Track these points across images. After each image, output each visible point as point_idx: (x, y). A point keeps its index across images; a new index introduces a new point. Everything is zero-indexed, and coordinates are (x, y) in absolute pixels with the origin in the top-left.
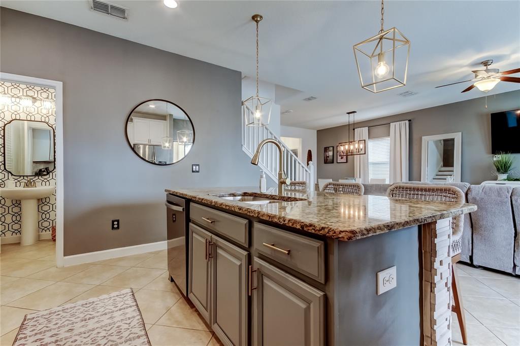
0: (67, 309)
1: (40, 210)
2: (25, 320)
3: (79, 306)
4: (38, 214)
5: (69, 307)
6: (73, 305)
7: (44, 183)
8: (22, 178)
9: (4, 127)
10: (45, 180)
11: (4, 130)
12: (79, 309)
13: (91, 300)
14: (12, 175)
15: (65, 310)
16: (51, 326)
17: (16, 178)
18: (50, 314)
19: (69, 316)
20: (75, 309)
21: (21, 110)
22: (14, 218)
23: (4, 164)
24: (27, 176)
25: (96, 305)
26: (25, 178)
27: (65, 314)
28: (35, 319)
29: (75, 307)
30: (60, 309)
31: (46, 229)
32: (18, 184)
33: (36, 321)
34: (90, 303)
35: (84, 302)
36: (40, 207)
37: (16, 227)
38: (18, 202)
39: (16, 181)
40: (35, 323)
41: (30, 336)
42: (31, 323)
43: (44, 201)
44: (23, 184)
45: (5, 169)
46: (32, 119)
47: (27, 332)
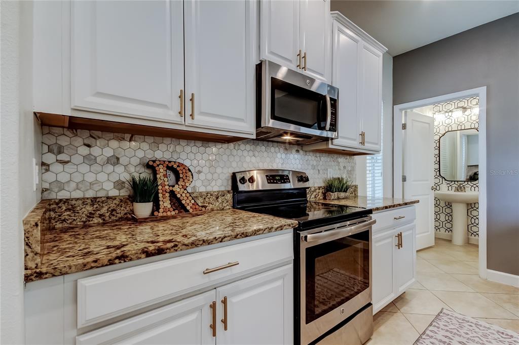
0: (481, 326)
1: (469, 214)
2: (441, 312)
3: (494, 330)
4: (468, 219)
5: (483, 325)
6: (488, 326)
7: (473, 188)
8: (453, 183)
9: (439, 139)
10: (475, 186)
11: (439, 142)
12: (493, 334)
13: (510, 332)
14: (445, 180)
15: (478, 325)
16: (462, 332)
17: (448, 182)
18: (463, 320)
19: (481, 334)
20: (489, 331)
21: (453, 123)
22: (447, 218)
23: (439, 171)
24: (458, 181)
25: (515, 341)
26: (456, 183)
27: (477, 330)
28: (449, 317)
29: (489, 328)
30: (474, 321)
31: (475, 234)
32: (450, 188)
33: (450, 319)
34: (507, 335)
35: (501, 330)
36: (469, 211)
37: (448, 225)
38: (449, 205)
39: (448, 185)
40: (449, 321)
41: (442, 329)
42: (445, 318)
43: (473, 206)
44: (454, 188)
45: (440, 175)
46: (462, 128)
47: (441, 324)
